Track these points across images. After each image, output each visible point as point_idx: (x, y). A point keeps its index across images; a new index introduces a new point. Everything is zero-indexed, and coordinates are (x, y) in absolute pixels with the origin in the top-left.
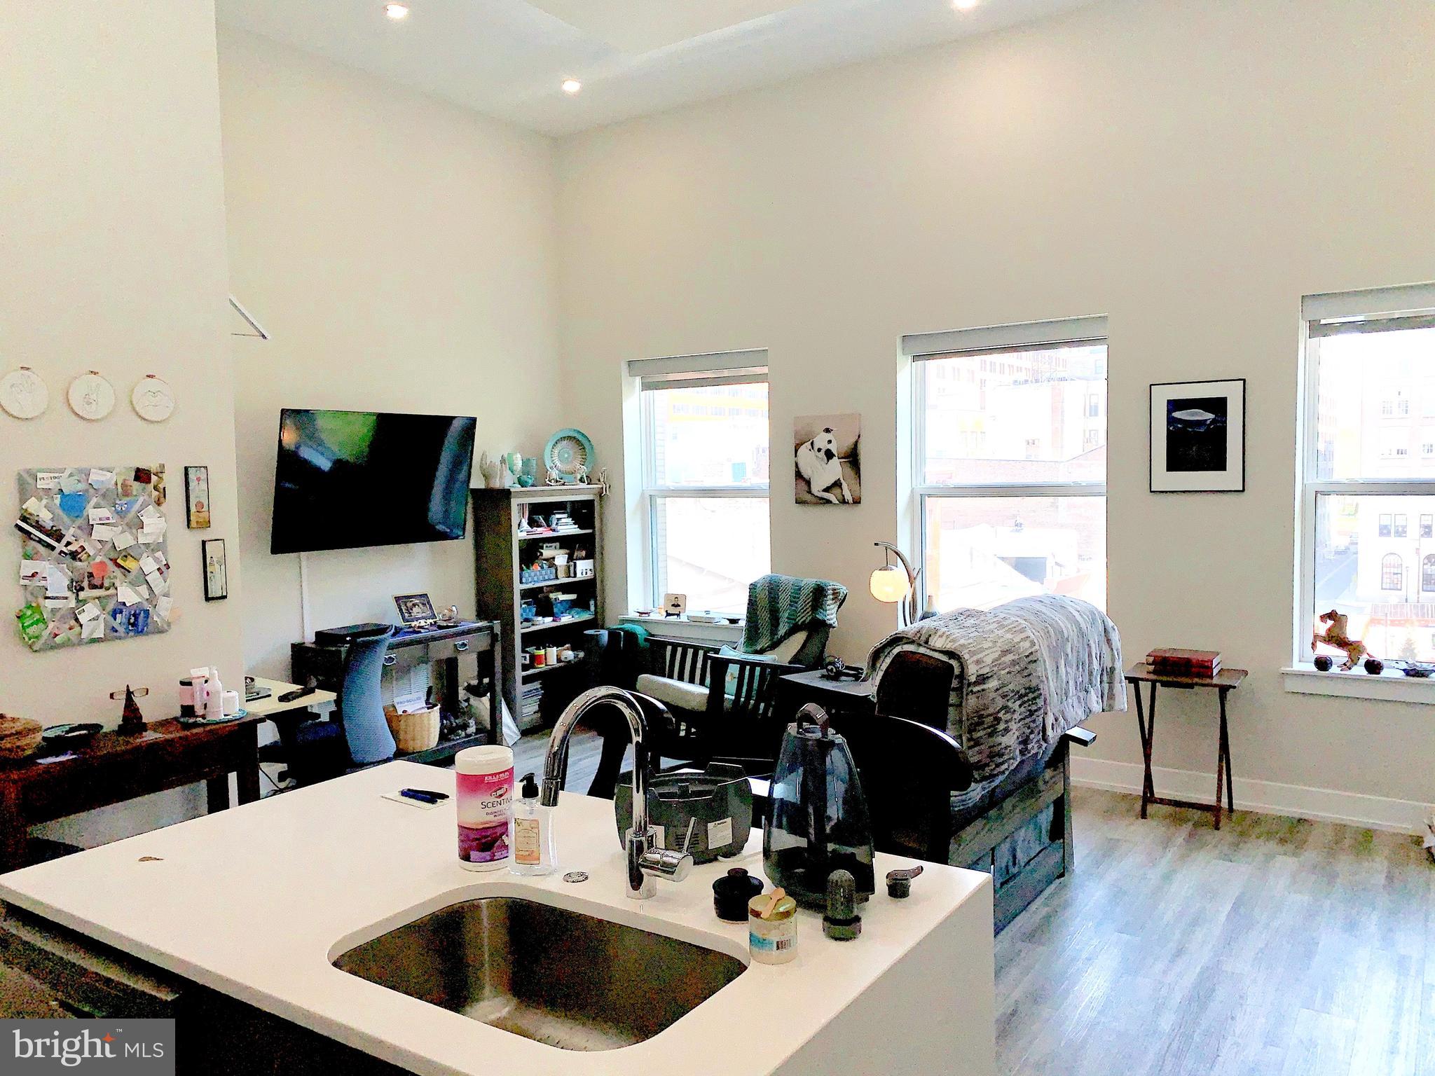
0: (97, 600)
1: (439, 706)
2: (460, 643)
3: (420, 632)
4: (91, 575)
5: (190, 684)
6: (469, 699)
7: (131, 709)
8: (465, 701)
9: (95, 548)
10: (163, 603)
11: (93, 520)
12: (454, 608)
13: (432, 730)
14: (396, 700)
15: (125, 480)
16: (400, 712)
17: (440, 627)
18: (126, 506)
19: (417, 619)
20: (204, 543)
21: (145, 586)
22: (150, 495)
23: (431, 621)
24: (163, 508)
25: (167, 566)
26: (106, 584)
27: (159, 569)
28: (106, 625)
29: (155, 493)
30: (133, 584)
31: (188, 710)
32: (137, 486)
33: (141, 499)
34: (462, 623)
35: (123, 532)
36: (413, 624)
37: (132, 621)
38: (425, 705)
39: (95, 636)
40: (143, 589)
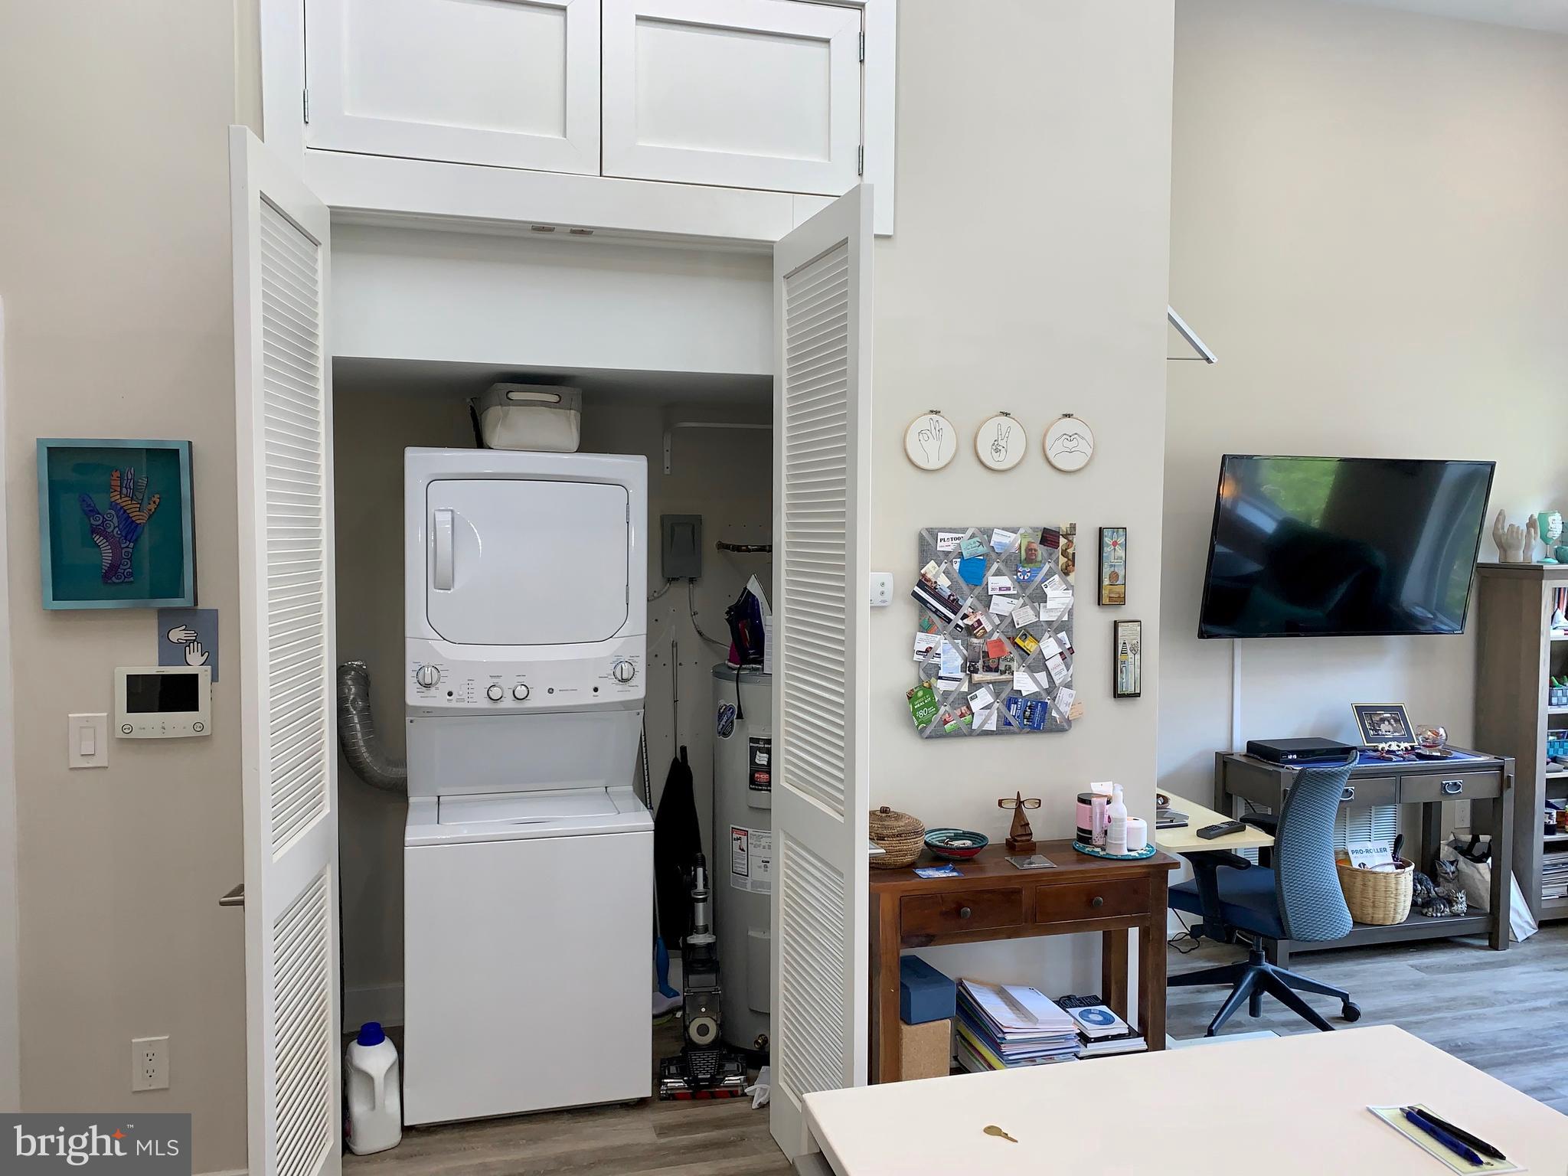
0: (991, 685)
1: (1412, 867)
2: (1450, 782)
3: (1391, 760)
4: (986, 654)
5: (1089, 802)
6: (1456, 861)
7: (1020, 822)
8: (1452, 863)
9: (992, 622)
10: (1064, 696)
11: (993, 589)
12: (1442, 731)
13: (1402, 898)
14: (1350, 847)
15: (1030, 543)
16: (1355, 866)
17: (1421, 757)
18: (1029, 574)
19: (1386, 741)
20: (1116, 624)
21: (1044, 673)
22: (1057, 563)
23: (1407, 745)
24: (1071, 578)
25: (1071, 650)
26: (1002, 668)
27: (1061, 654)
28: (999, 716)
29: (1062, 560)
30: (1032, 670)
31: (1085, 836)
32: (1041, 551)
33: (1047, 567)
34: (1455, 754)
35: (1024, 605)
36: (1381, 746)
37: (1027, 714)
38: (1392, 861)
39: (987, 727)
40: (1042, 676)
